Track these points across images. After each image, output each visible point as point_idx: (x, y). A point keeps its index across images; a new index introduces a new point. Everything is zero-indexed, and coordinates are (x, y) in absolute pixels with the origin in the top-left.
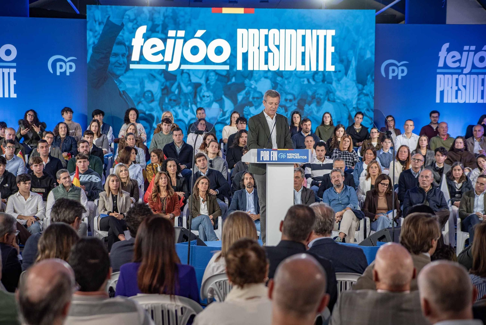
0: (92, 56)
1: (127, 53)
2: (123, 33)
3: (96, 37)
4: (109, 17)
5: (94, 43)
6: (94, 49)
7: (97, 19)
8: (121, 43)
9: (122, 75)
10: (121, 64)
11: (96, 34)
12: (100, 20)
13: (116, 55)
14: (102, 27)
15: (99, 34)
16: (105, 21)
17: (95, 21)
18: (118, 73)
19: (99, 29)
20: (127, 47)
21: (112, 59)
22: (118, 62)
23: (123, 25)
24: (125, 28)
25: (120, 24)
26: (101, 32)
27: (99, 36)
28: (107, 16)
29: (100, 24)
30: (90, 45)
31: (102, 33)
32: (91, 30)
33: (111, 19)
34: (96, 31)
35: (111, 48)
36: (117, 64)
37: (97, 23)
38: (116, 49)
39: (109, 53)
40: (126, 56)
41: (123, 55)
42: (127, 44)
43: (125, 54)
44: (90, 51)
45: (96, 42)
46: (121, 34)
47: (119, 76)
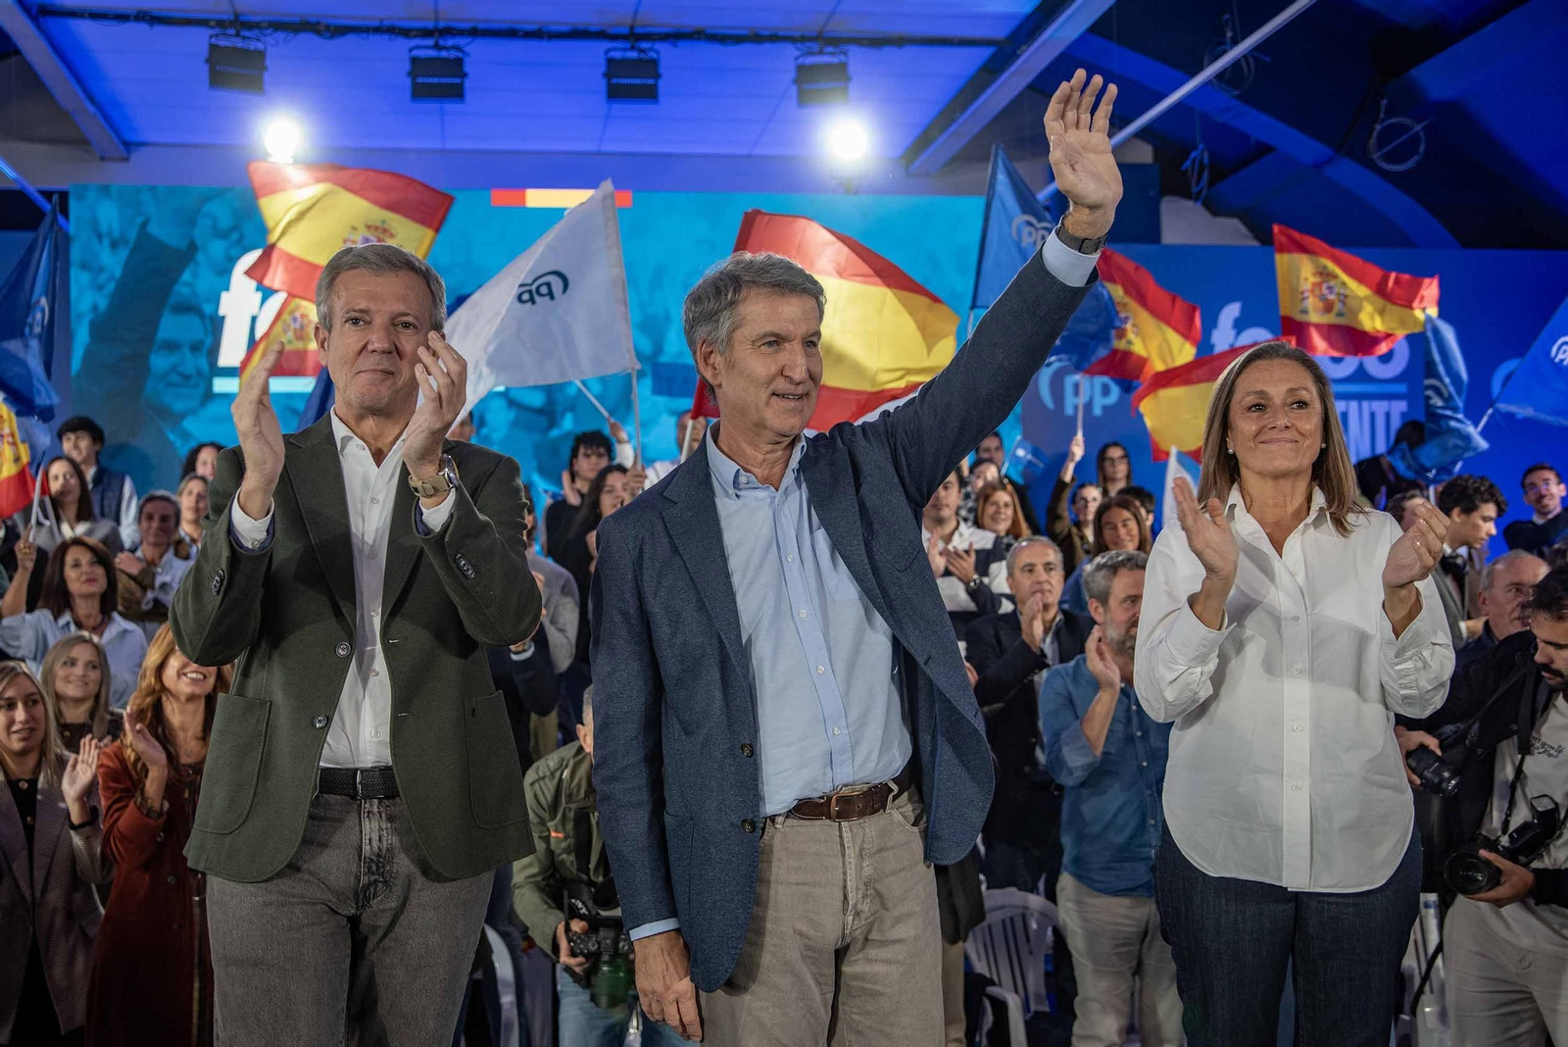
0: (88, 355)
1: (209, 341)
2: (195, 275)
3: (100, 288)
4: (144, 225)
5: (95, 308)
6: (96, 328)
7: (104, 228)
8: (189, 308)
9: (193, 412)
10: (187, 378)
11: (103, 278)
12: (116, 233)
13: (172, 346)
14: (123, 254)
15: (112, 278)
16: (132, 235)
17: (100, 237)
18: (178, 406)
19: (113, 262)
20: (208, 321)
21: (159, 362)
22: (179, 369)
23: (193, 248)
24: (200, 257)
25: (184, 246)
26: (118, 272)
27: (111, 287)
28: (139, 220)
29: (114, 245)
30: (80, 316)
31: (124, 275)
32: (84, 266)
33: (153, 229)
34: (102, 269)
35: (154, 323)
36: (175, 378)
37: (106, 242)
38: (170, 326)
39: (149, 339)
40: (205, 350)
41: (195, 348)
42: (207, 309)
43: (202, 343)
44: (82, 337)
45: (103, 303)
46: (186, 276)
47: (183, 416)
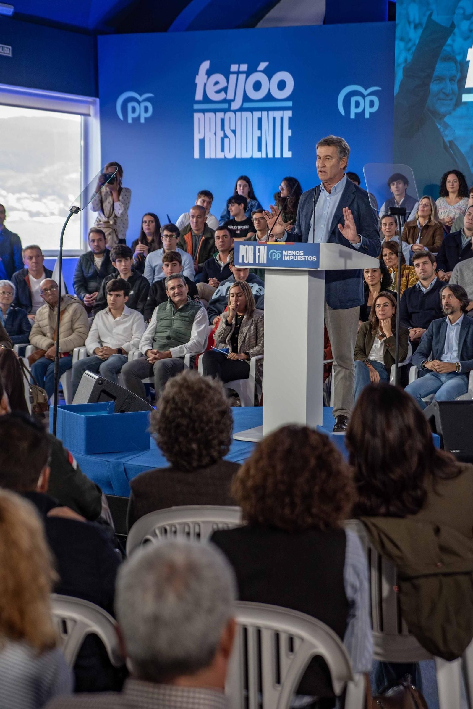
0: (402, 85)
1: (459, 75)
2: (453, 41)
3: (409, 50)
4: (431, 15)
5: (406, 60)
6: (406, 70)
7: (411, 19)
8: (450, 58)
9: (450, 113)
10: (447, 95)
11: (410, 45)
12: (417, 21)
13: (440, 79)
14: (420, 31)
15: (414, 45)
16: (424, 21)
17: (409, 23)
18: (443, 110)
19: (415, 35)
20: (458, 65)
21: (434, 87)
22: (444, 91)
23: (453, 26)
24: (456, 30)
25: (449, 26)
26: (417, 42)
27: (414, 49)
28: (428, 13)
29: (416, 27)
30: (399, 65)
31: (419, 42)
32: (402, 39)
33: (435, 17)
34: (410, 40)
35: (433, 68)
36: (442, 96)
37: (412, 26)
38: (440, 68)
39: (430, 76)
40: (456, 81)
41: (452, 79)
42: (459, 58)
43: (455, 76)
44: (399, 75)
45: (410, 58)
46: (449, 42)
47: (444, 116)
